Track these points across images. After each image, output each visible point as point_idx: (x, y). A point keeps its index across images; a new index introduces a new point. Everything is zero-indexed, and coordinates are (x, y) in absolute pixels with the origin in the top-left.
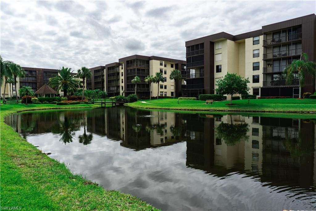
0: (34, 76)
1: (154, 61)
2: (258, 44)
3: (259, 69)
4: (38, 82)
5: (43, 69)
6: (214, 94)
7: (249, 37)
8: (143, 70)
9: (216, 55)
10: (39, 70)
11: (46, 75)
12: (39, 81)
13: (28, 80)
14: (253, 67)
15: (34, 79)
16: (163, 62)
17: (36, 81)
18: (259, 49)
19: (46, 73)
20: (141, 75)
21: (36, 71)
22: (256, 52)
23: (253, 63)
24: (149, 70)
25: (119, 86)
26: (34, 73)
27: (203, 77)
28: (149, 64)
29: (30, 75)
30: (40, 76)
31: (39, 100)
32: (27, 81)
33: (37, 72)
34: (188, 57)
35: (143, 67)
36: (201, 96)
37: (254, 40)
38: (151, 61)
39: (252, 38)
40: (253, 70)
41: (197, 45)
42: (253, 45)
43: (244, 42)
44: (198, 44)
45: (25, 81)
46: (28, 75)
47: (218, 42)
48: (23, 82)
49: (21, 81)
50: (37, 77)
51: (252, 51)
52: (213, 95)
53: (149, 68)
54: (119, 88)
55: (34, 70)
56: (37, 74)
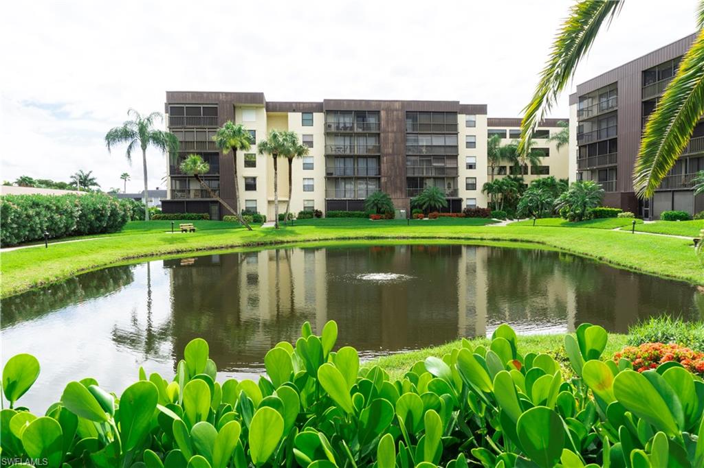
0: (373, 132)
4: (386, 155)
5: (403, 103)
10: (389, 105)
11: (414, 126)
12: (390, 151)
13: (352, 148)
15: (372, 142)
17: (379, 149)
19: (415, 119)
21: (379, 112)
26: (372, 120)
29: (360, 131)
30: (393, 132)
32: (348, 152)
33: (383, 114)
45: (341, 153)
46: (352, 128)
48: (337, 157)
49: (330, 153)
50: (382, 135)
55: (373, 109)
56: (383, 123)
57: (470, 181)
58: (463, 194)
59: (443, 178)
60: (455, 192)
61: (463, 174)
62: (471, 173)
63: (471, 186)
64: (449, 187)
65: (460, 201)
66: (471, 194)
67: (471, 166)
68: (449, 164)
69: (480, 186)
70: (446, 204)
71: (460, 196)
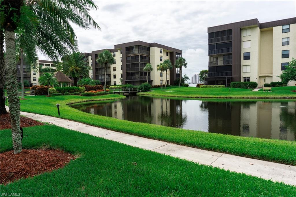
1: (155, 48)
2: (288, 33)
3: (289, 57)
6: (241, 81)
7: (278, 26)
8: (145, 57)
9: (244, 43)
14: (282, 55)
16: (162, 49)
18: (289, 38)
20: (143, 63)
22: (285, 40)
23: (282, 51)
24: (150, 57)
25: (110, 75)
27: (231, 65)
28: (149, 51)
31: (57, 90)
34: (211, 44)
35: (144, 54)
36: (234, 83)
37: (283, 29)
38: (151, 48)
39: (282, 26)
40: (282, 58)
41: (223, 32)
42: (282, 33)
43: (272, 30)
44: (225, 31)
47: (247, 29)
51: (281, 39)
52: (249, 82)
53: (150, 56)
54: (110, 77)
57: (34, 79)
58: (33, 82)
59: (26, 78)
60: (30, 81)
61: (33, 76)
62: (35, 76)
63: (35, 80)
64: (28, 80)
65: (32, 84)
66: (35, 82)
67: (34, 74)
68: (28, 74)
69: (37, 80)
70: (29, 85)
71: (32, 83)
